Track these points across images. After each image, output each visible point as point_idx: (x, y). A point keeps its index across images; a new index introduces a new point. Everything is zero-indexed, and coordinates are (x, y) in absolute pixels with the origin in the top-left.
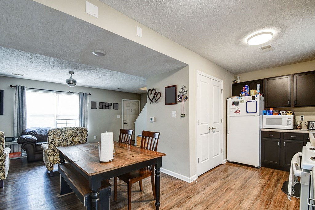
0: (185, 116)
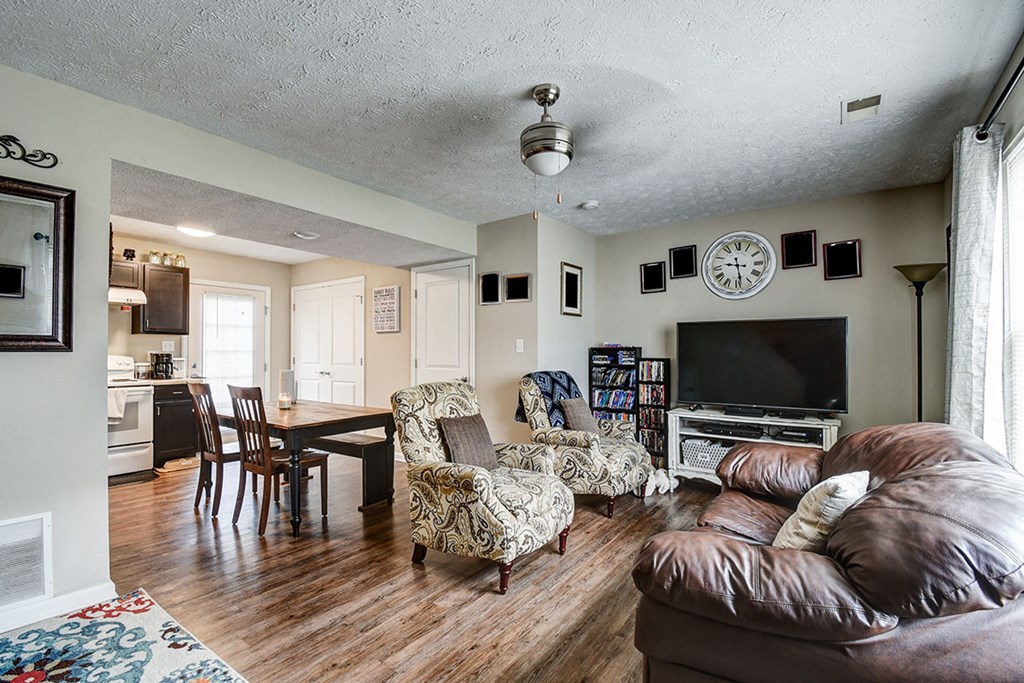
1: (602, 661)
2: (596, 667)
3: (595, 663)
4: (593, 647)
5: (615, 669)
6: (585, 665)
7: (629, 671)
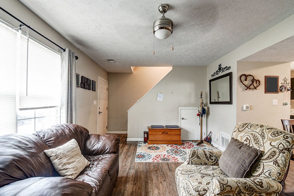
0: (287, 104)
1: (134, 190)
2: (135, 188)
3: (135, 189)
4: (138, 193)
5: (130, 189)
6: (138, 187)
7: (126, 190)
